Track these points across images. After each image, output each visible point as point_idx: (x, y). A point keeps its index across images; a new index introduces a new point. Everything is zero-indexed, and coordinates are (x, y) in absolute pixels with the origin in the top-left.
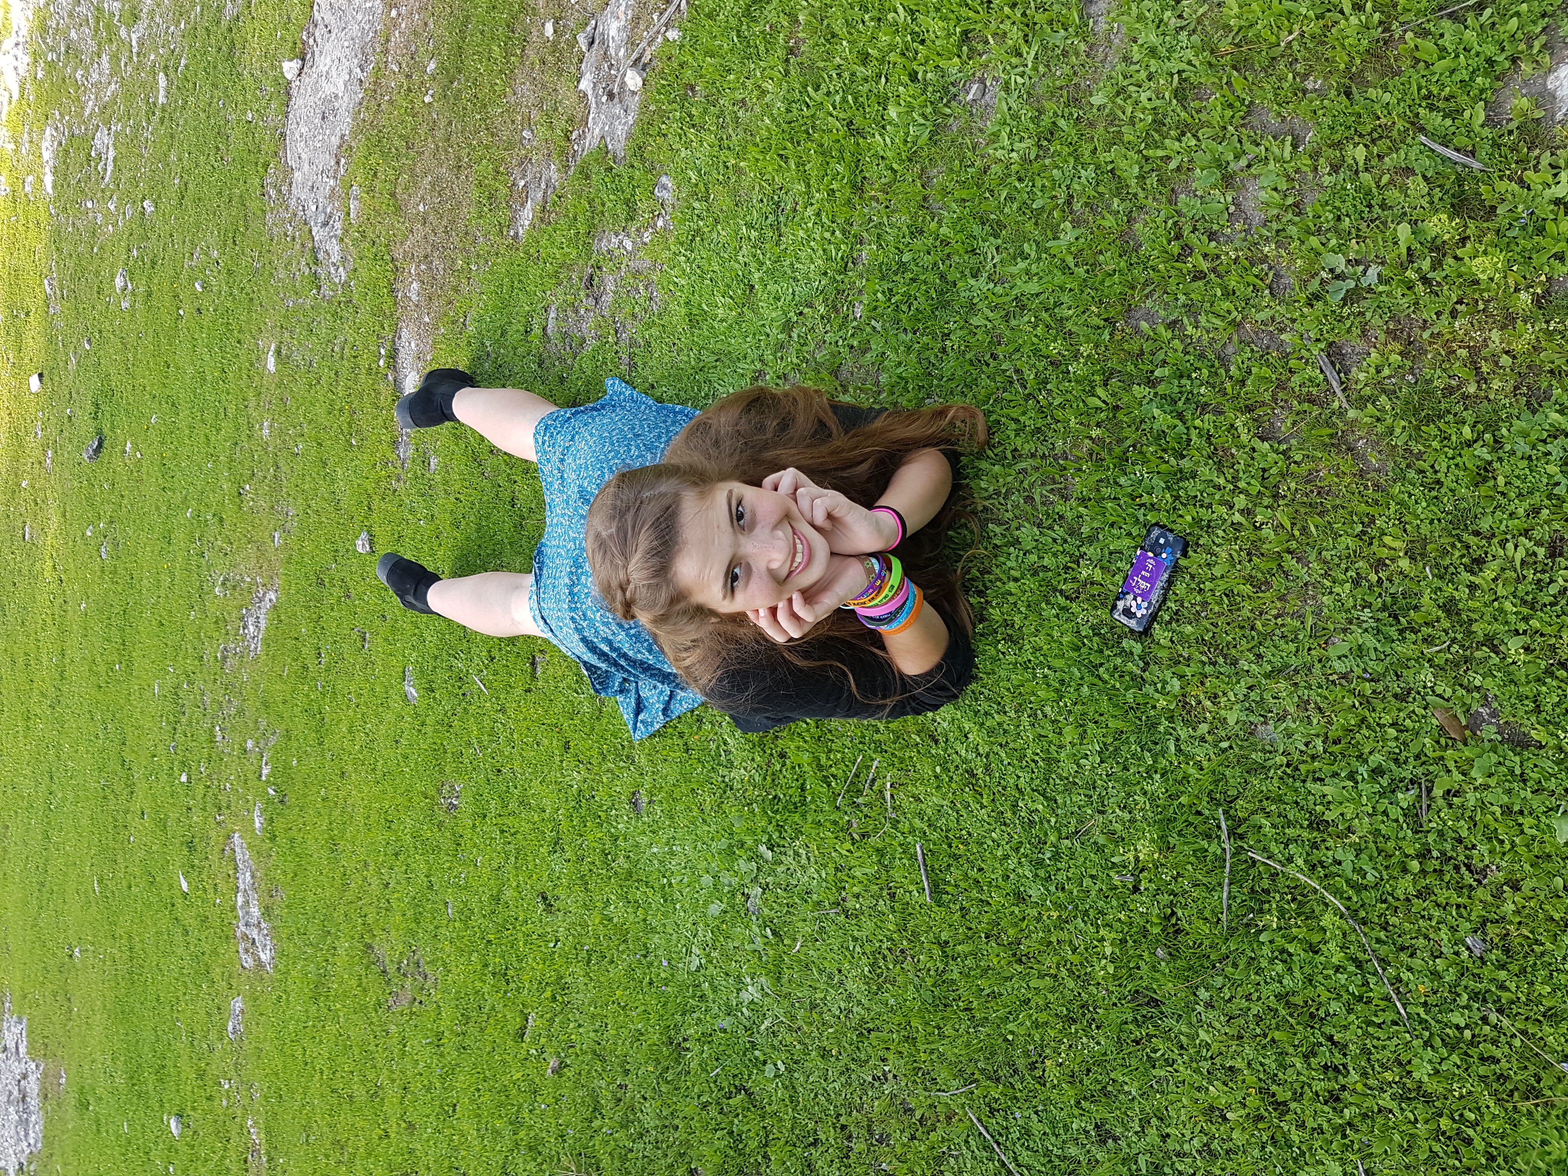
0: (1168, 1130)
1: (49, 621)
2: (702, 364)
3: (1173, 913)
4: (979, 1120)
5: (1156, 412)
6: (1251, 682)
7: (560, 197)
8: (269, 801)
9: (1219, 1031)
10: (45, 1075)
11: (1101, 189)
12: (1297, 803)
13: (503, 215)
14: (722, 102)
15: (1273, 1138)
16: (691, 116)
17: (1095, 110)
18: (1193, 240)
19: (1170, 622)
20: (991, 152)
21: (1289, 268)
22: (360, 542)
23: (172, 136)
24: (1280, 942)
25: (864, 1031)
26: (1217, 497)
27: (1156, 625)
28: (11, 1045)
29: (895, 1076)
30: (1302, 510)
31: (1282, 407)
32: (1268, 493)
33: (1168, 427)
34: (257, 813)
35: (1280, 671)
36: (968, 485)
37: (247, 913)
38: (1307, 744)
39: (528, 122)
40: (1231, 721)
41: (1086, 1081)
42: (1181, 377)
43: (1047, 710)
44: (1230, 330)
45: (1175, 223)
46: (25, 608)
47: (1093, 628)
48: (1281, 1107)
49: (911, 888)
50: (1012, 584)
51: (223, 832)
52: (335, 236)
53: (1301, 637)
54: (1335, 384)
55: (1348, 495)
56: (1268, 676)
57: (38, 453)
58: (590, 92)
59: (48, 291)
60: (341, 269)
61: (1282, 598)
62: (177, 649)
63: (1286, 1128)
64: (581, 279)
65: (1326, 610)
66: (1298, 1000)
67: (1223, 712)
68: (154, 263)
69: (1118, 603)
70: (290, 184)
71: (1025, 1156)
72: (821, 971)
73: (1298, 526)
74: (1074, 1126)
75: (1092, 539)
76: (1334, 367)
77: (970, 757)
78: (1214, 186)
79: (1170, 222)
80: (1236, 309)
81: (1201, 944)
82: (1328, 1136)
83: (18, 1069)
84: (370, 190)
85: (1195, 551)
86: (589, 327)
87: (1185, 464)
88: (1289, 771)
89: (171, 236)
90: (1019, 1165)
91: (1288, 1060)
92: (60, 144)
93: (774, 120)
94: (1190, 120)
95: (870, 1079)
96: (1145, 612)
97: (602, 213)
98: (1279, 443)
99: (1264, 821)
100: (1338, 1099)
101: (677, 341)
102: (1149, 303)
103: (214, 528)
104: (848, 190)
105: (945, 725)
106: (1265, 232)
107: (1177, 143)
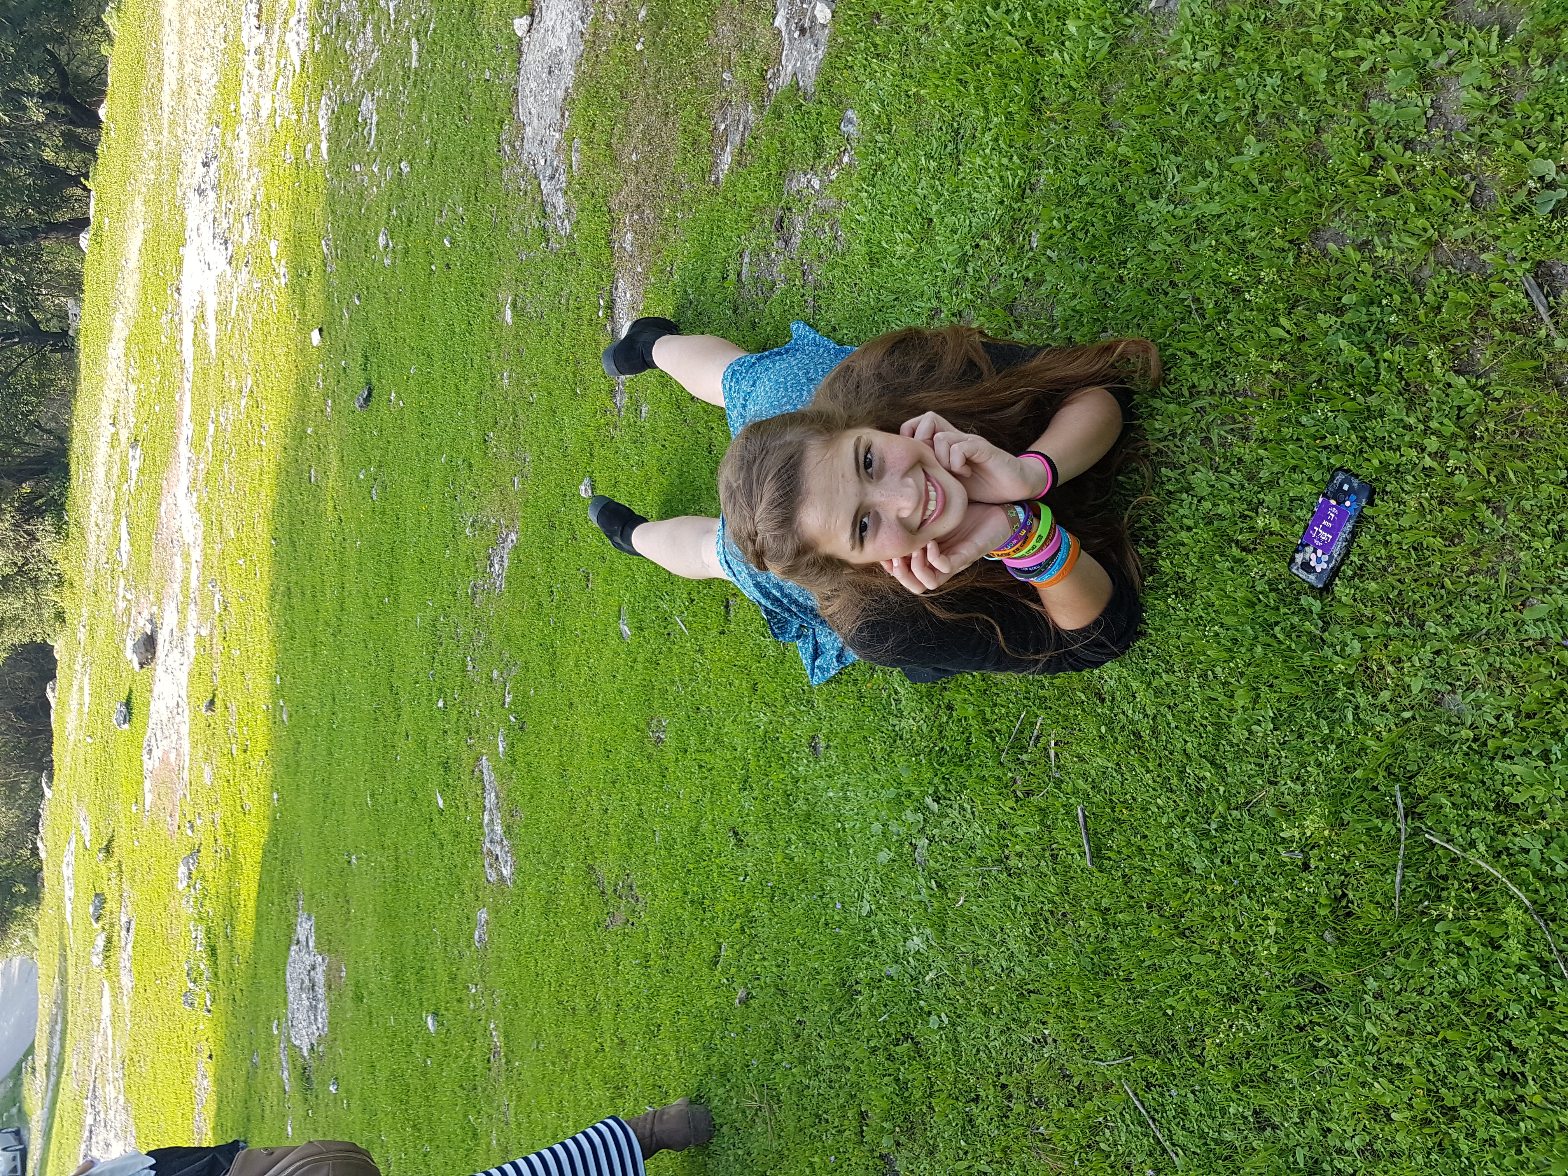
0: (1328, 1125)
1: (332, 557)
2: (881, 304)
3: (1344, 895)
4: (1136, 1094)
5: (1343, 343)
6: (1437, 646)
7: (754, 139)
8: (510, 728)
9: (1387, 1025)
10: (329, 968)
11: (1288, 97)
12: (1484, 783)
13: (706, 160)
14: (905, 29)
15: (1440, 1144)
16: (875, 46)
17: (1283, 10)
18: (1386, 149)
19: (1353, 578)
20: (1173, 63)
21: (1493, 178)
22: (583, 487)
23: (423, 99)
24: (1457, 934)
25: (1024, 993)
26: (1407, 438)
27: (1337, 581)
28: (303, 939)
29: (1055, 1041)
30: (1502, 454)
31: (1483, 337)
32: (1463, 434)
33: (1356, 360)
34: (500, 738)
35: (1469, 635)
36: (1141, 426)
37: (492, 830)
38: (1497, 718)
39: (728, 64)
40: (1415, 689)
41: (1246, 1066)
42: (1372, 303)
43: (1218, 670)
44: (1425, 250)
45: (1366, 132)
46: (311, 545)
47: (1269, 582)
48: (1450, 1113)
49: (1073, 851)
50: (1184, 534)
51: (473, 755)
52: (561, 189)
53: (1494, 597)
54: (1541, 309)
55: (1553, 437)
56: (1455, 640)
57: (319, 402)
58: (783, 29)
59: (325, 251)
60: (566, 221)
61: (1476, 553)
62: (435, 584)
63: (1455, 1136)
64: (772, 221)
65: (1523, 568)
66: (1474, 998)
67: (1407, 679)
68: (410, 221)
69: (1297, 556)
70: (522, 140)
71: (1180, 1135)
72: (983, 928)
73: (1496, 472)
74: (1232, 1110)
75: (1272, 484)
76: (1542, 290)
77: (1136, 718)
78: (1410, 89)
79: (1361, 130)
80: (1433, 226)
81: (1371, 930)
82: (1500, 1149)
83: (308, 960)
84: (589, 142)
85: (1383, 500)
86: (778, 269)
87: (1373, 401)
88: (1475, 746)
89: (424, 194)
90: (1174, 1145)
91: (1461, 1063)
92: (333, 112)
93: (953, 44)
94: (1384, 14)
95: (1030, 1041)
96: (1325, 566)
97: (792, 151)
98: (1477, 378)
99: (1444, 801)
100: (1514, 1110)
101: (858, 281)
102: (1336, 224)
103: (465, 473)
104: (1026, 114)
105: (1112, 683)
106: (1467, 138)
107: (1370, 42)
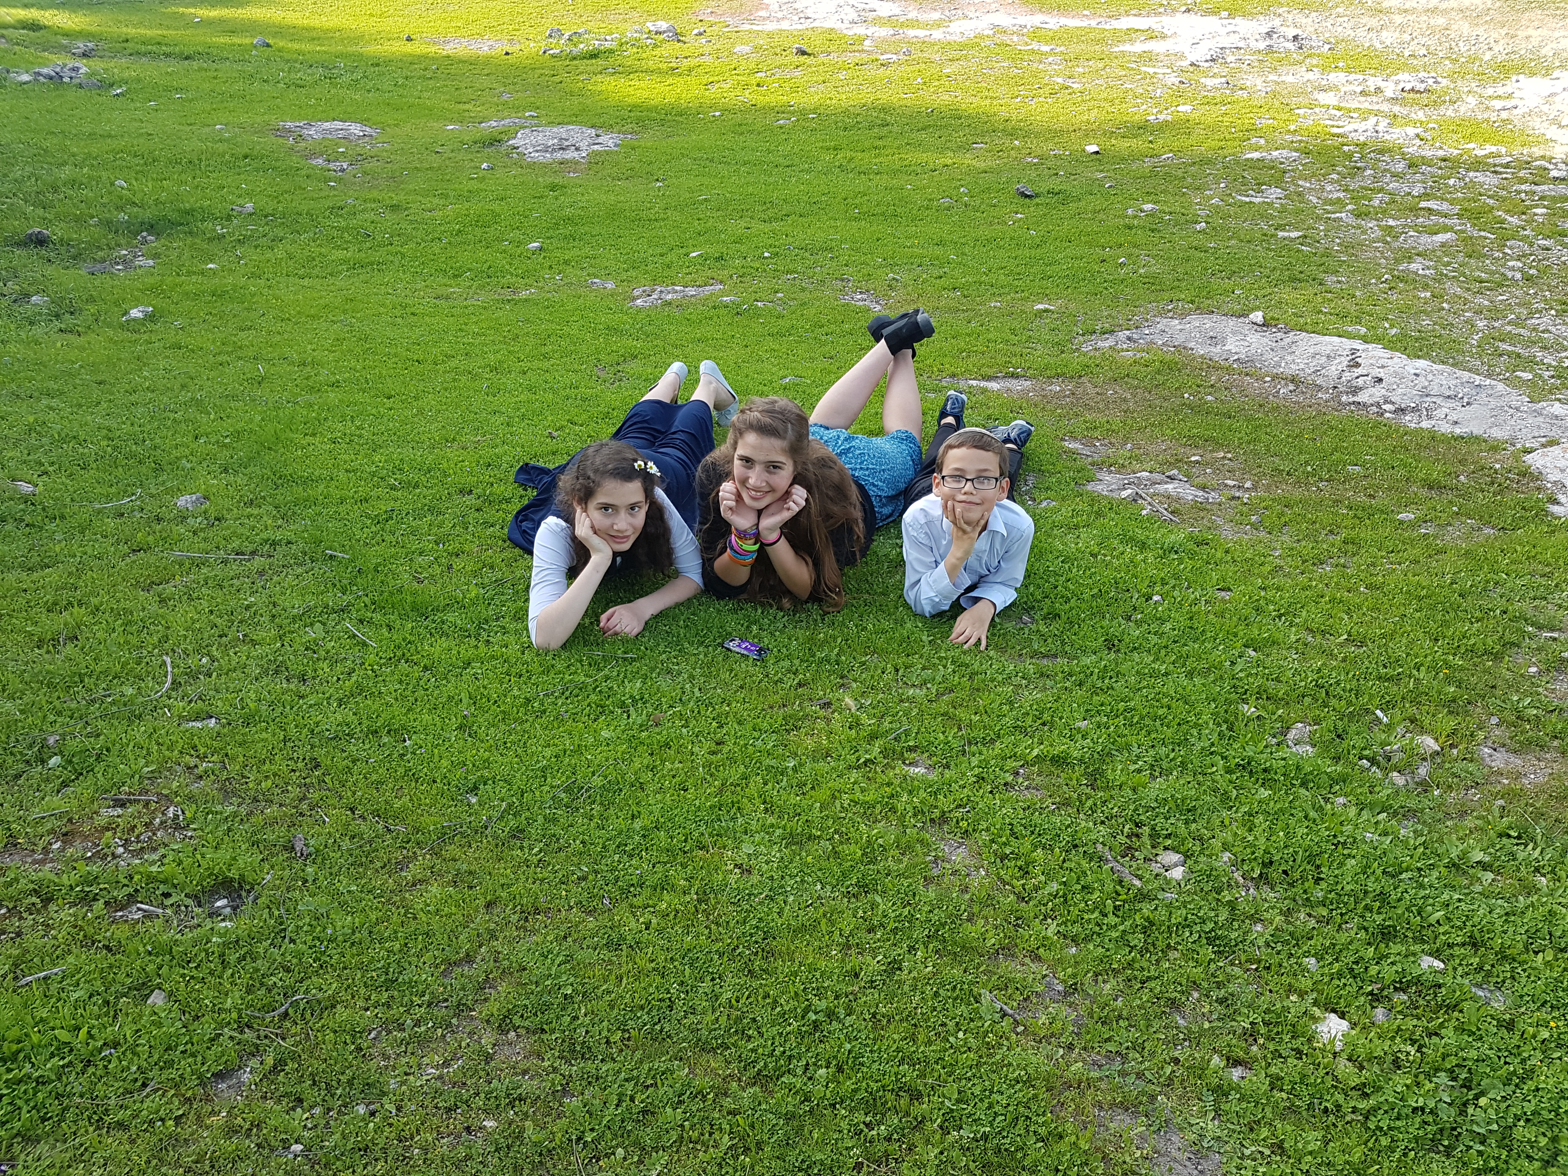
8: (739, 305)
10: (577, 163)
13: (1079, 434)
23: (1249, 242)
28: (600, 139)
34: (733, 298)
37: (669, 292)
46: (920, 145)
51: (725, 279)
52: (1116, 344)
57: (1039, 152)
59: (1164, 157)
60: (1090, 347)
62: (858, 250)
68: (1153, 230)
70: (1172, 318)
83: (583, 145)
89: (1170, 242)
103: (936, 273)
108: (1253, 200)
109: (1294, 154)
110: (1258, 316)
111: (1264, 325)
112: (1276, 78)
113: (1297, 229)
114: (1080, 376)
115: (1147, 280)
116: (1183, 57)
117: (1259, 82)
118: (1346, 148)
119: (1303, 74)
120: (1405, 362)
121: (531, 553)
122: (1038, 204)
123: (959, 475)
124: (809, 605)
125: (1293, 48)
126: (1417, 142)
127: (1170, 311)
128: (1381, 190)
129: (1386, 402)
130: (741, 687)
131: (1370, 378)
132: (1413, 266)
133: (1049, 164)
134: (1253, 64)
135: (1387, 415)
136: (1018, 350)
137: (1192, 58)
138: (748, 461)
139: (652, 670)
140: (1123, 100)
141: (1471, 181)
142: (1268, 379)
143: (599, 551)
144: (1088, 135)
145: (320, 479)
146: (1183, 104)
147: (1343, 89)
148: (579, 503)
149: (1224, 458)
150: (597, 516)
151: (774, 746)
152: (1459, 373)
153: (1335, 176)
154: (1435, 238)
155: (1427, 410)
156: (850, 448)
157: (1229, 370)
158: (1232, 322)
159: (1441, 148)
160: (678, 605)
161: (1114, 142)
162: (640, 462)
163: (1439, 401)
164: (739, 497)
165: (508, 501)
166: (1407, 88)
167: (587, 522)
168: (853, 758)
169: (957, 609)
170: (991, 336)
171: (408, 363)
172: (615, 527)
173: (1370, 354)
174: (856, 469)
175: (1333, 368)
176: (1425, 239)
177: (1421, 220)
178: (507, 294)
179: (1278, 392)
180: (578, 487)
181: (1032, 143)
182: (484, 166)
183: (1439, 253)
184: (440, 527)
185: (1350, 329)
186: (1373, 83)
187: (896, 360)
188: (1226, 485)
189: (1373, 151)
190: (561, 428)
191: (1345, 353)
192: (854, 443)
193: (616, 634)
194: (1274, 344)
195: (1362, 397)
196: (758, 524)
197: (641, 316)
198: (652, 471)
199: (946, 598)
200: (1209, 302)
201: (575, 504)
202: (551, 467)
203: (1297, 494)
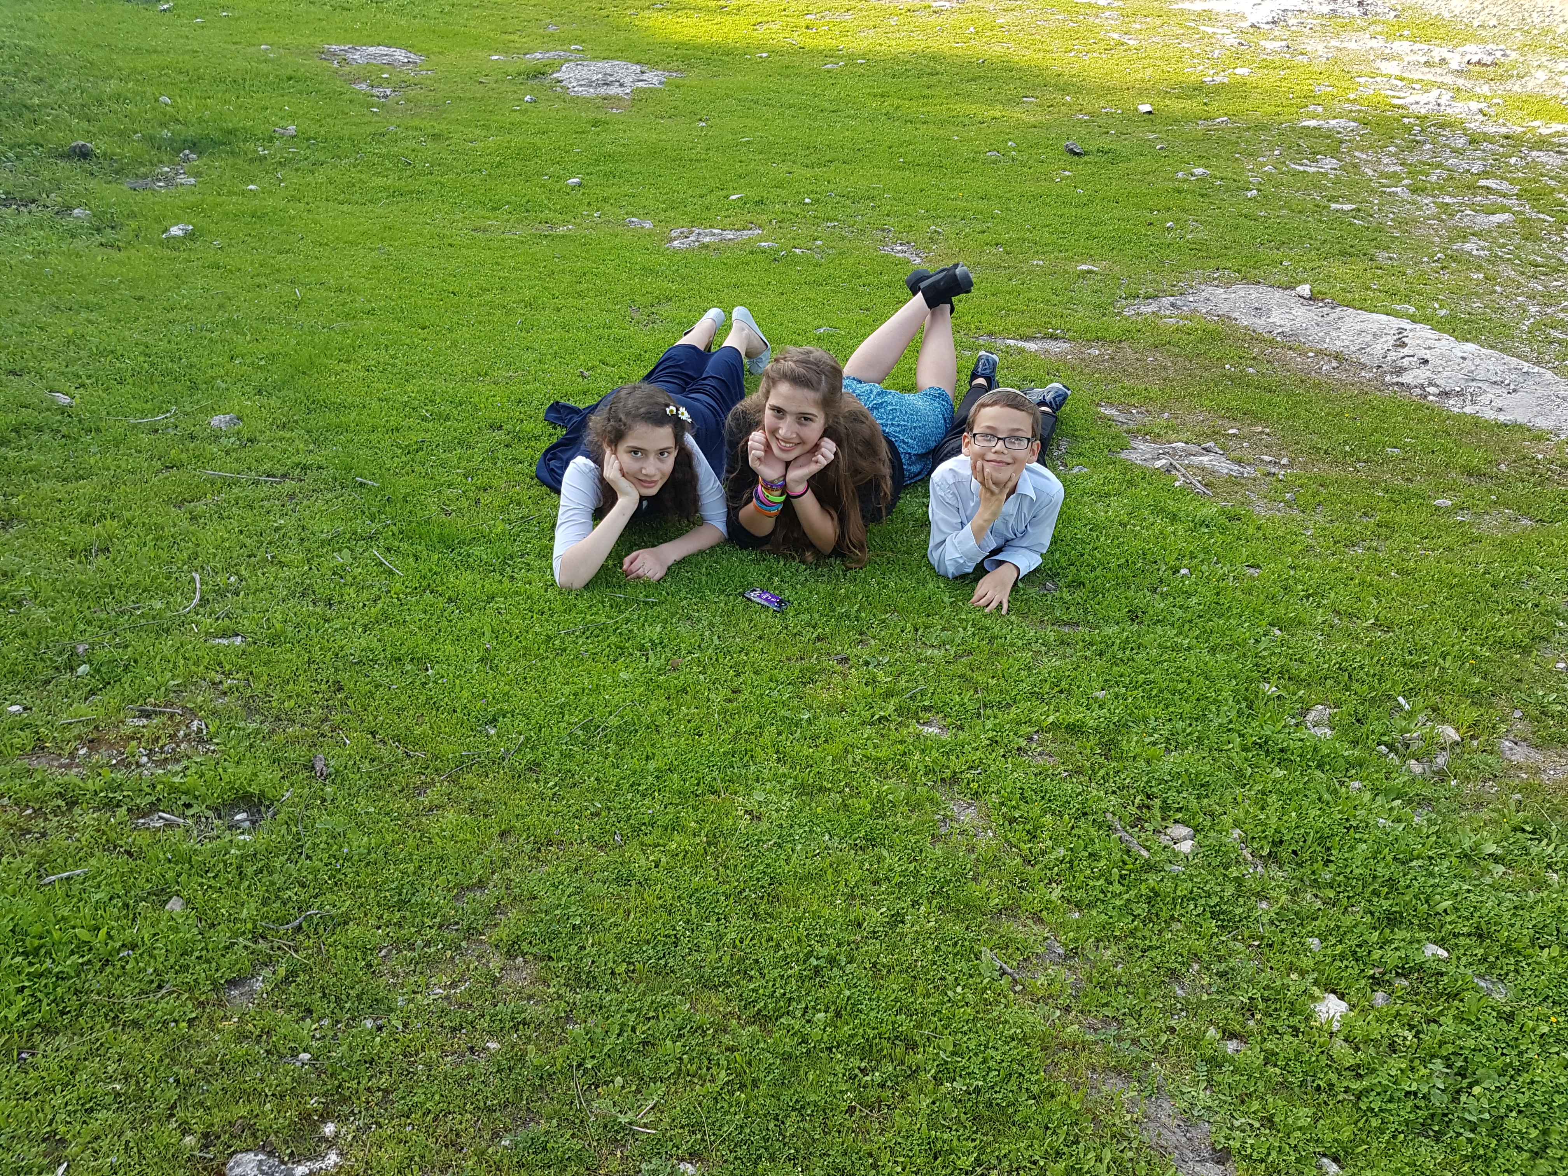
1: (953, 114)
8: (777, 252)
10: (621, 99)
28: (645, 76)
34: (771, 244)
37: (707, 235)
46: (969, 96)
51: (764, 223)
52: (1158, 310)
57: (1091, 109)
58: (1171, 446)
59: (1218, 120)
60: (1133, 312)
68: (1203, 195)
70: (1217, 286)
83: (628, 81)
92: (1339, 133)
103: (979, 227)
108: (1308, 169)
109: (1353, 124)
110: (1305, 289)
111: (1310, 299)
112: (1338, 44)
113: (1350, 202)
114: (1121, 341)
115: (1194, 246)
116: (1243, 17)
117: (1320, 47)
118: (1406, 120)
119: (1366, 41)
120: (1452, 345)
121: (558, 492)
122: (1086, 163)
123: (991, 434)
124: (832, 560)
125: (1357, 14)
126: (1480, 117)
127: (1215, 279)
128: (1439, 165)
129: (1430, 384)
130: (760, 638)
131: (1415, 359)
132: (1468, 246)
133: (1101, 122)
134: (1315, 29)
135: (1431, 398)
136: (1059, 310)
137: (1253, 19)
138: (779, 411)
139: (673, 615)
140: (1180, 59)
141: (1533, 160)
142: (1311, 354)
143: (626, 494)
144: (1142, 93)
145: (352, 405)
146: (1241, 67)
147: (1407, 59)
148: (609, 445)
149: (1262, 432)
150: (626, 459)
151: (790, 698)
152: (1508, 359)
153: (1393, 149)
154: (1491, 218)
155: (1472, 395)
156: (882, 403)
157: (1272, 343)
158: (1278, 294)
159: (1504, 125)
160: (701, 552)
161: (1167, 102)
162: (672, 408)
163: (1484, 386)
164: (768, 447)
165: (537, 438)
166: (1473, 61)
167: (616, 465)
168: (868, 714)
169: (980, 571)
170: (1031, 295)
171: (444, 295)
172: (644, 471)
173: (1418, 334)
174: (886, 425)
175: (1379, 347)
176: (1481, 218)
177: (1478, 199)
178: (545, 230)
179: (1321, 368)
180: (609, 428)
181: (1083, 99)
182: (527, 98)
183: (1495, 234)
184: (469, 461)
185: (1398, 307)
186: (1437, 53)
187: (933, 315)
188: (1262, 461)
189: (1434, 125)
190: (593, 368)
191: (1392, 332)
192: (886, 399)
193: (639, 577)
194: (1320, 319)
195: (1406, 378)
196: (785, 476)
197: (678, 258)
198: (683, 417)
199: (971, 559)
200: (1257, 272)
201: (605, 445)
202: (581, 406)
203: (1334, 473)
